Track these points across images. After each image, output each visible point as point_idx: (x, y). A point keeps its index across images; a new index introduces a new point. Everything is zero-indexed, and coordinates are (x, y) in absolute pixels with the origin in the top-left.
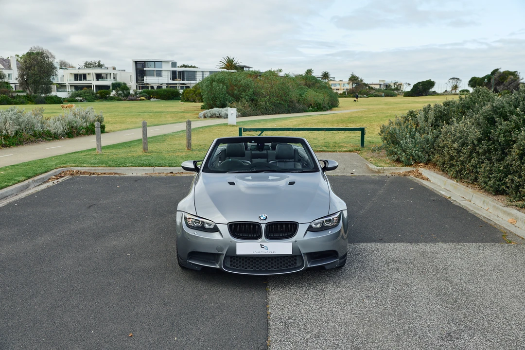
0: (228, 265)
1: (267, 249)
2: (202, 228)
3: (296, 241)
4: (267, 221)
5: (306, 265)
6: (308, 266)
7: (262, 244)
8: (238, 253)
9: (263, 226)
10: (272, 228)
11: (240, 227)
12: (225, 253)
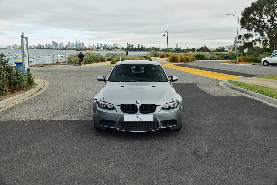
0: (120, 127)
1: (140, 118)
2: (107, 108)
3: (155, 114)
4: (140, 104)
5: (160, 127)
6: (161, 128)
7: (137, 115)
8: (125, 120)
9: (138, 107)
10: (143, 107)
11: (126, 107)
12: (118, 120)
